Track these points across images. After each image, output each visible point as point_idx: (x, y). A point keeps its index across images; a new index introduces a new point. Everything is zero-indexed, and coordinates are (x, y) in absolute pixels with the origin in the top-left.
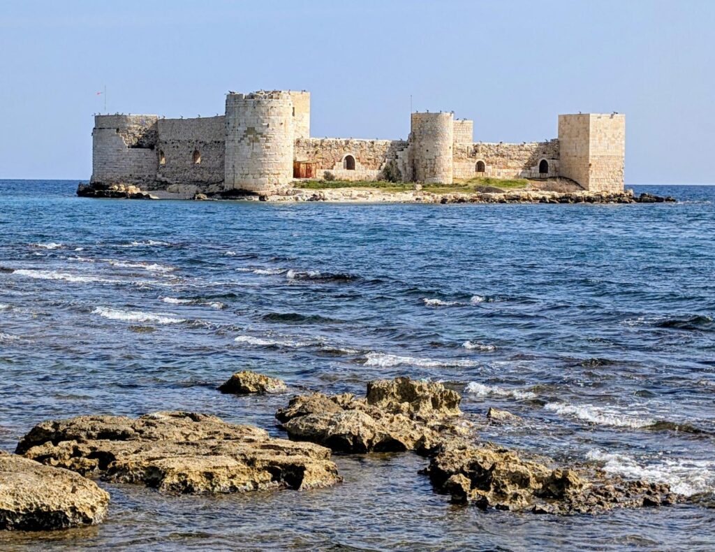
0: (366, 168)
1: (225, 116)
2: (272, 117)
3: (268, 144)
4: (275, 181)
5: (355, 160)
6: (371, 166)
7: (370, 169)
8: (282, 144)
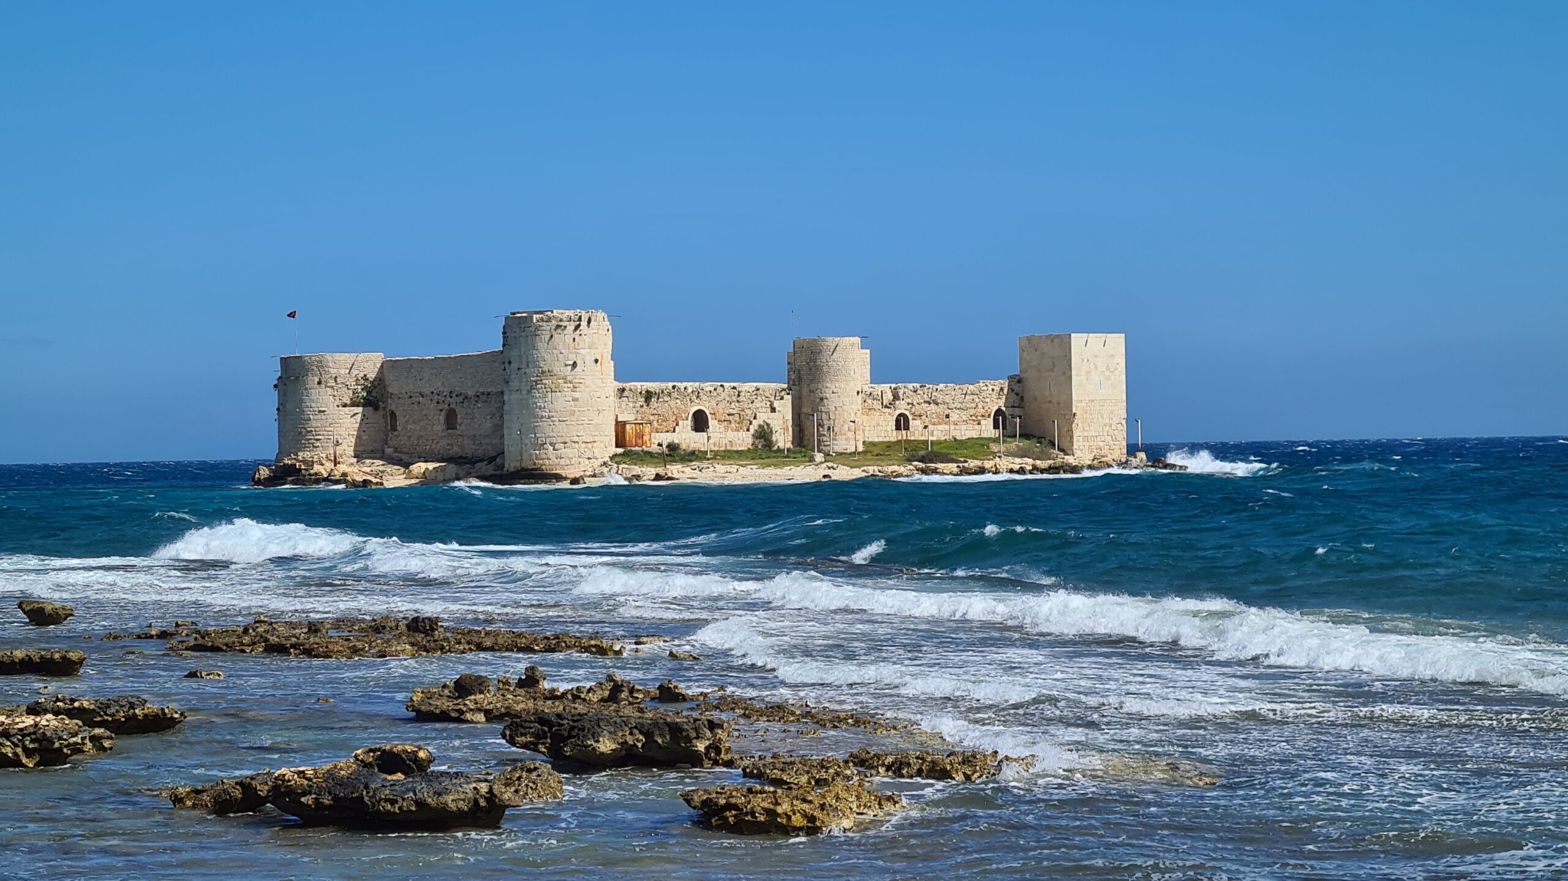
0: (726, 429)
1: (502, 352)
2: (582, 351)
3: (577, 395)
4: (589, 454)
5: (709, 417)
6: (733, 425)
7: (732, 430)
8: (598, 394)
